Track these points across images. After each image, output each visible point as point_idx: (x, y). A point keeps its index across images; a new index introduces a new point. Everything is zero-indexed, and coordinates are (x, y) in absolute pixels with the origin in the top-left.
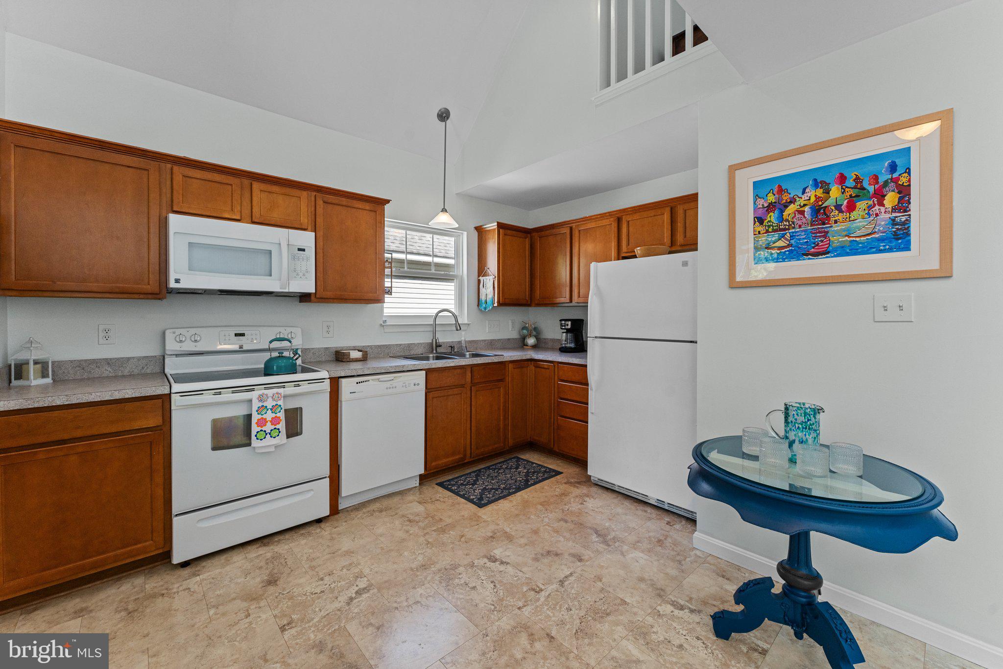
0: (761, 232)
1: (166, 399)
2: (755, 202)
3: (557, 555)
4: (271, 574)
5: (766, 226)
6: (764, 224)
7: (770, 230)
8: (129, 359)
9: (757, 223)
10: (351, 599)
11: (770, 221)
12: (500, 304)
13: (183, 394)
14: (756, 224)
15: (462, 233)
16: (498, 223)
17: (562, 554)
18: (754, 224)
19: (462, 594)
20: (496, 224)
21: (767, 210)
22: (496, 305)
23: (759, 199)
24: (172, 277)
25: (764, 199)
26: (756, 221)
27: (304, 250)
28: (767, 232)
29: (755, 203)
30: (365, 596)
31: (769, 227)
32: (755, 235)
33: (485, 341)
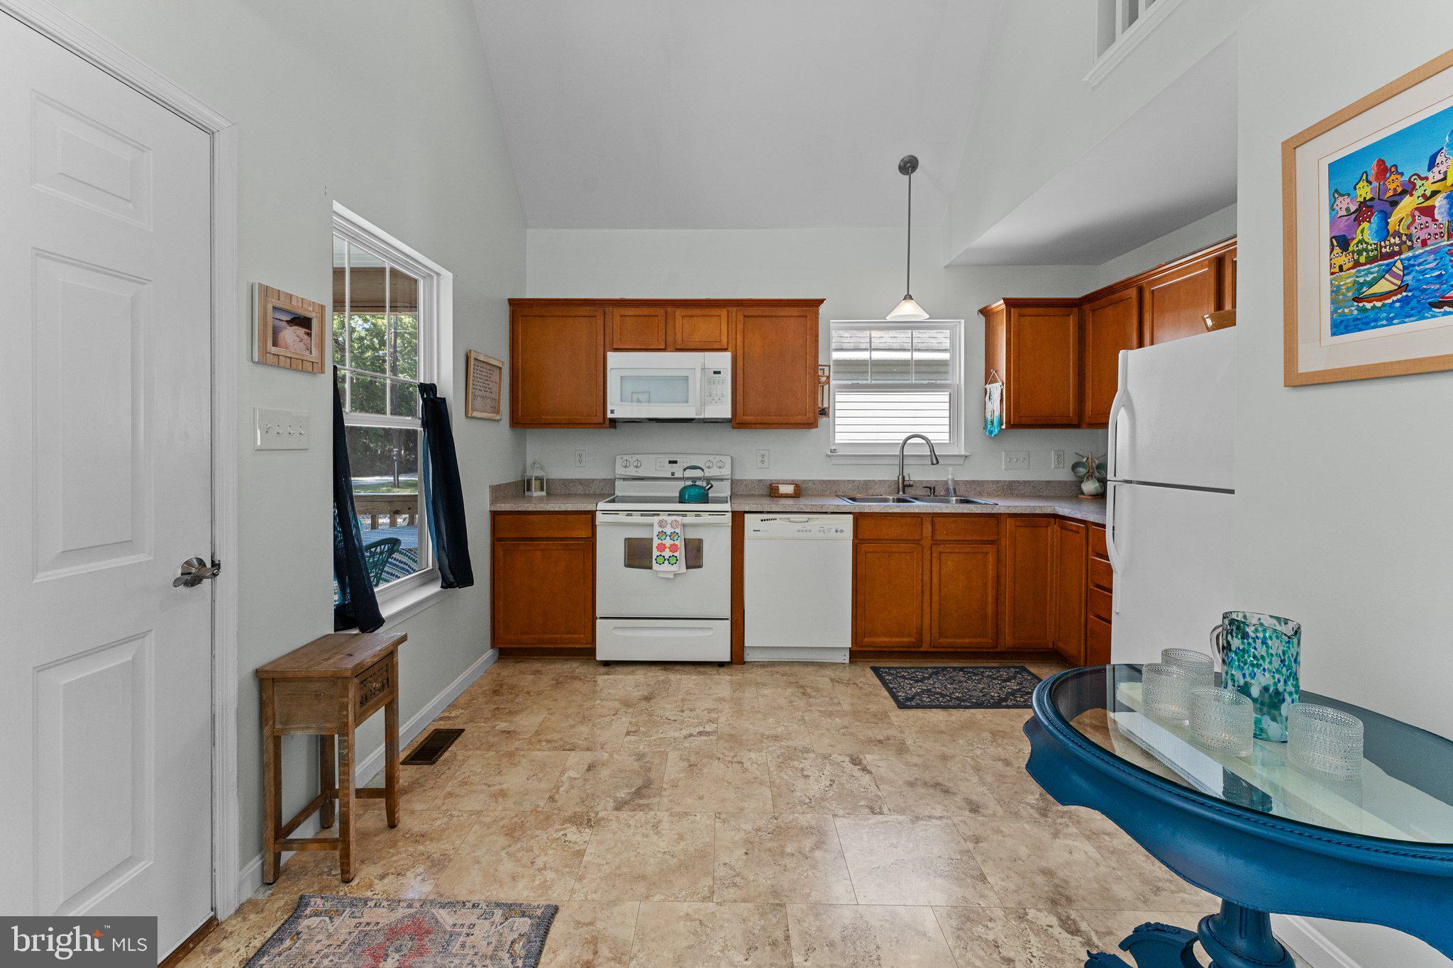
0: (1345, 268)
1: (592, 514)
2: (1333, 205)
3: (946, 791)
4: (652, 693)
5: (1353, 252)
6: (1351, 249)
7: (1362, 260)
8: (593, 480)
9: (1337, 250)
10: (691, 735)
11: (1361, 242)
12: (1011, 426)
13: (605, 512)
14: (1335, 252)
15: (960, 322)
16: (1004, 299)
17: (954, 794)
18: (1331, 252)
19: (789, 776)
20: (1002, 301)
21: (1355, 219)
22: (1004, 427)
23: (1341, 199)
24: (609, 408)
25: (1349, 195)
26: (1335, 244)
27: (719, 373)
28: (1357, 264)
29: (1332, 209)
30: (703, 738)
31: (1360, 253)
32: (1332, 274)
33: (998, 482)
